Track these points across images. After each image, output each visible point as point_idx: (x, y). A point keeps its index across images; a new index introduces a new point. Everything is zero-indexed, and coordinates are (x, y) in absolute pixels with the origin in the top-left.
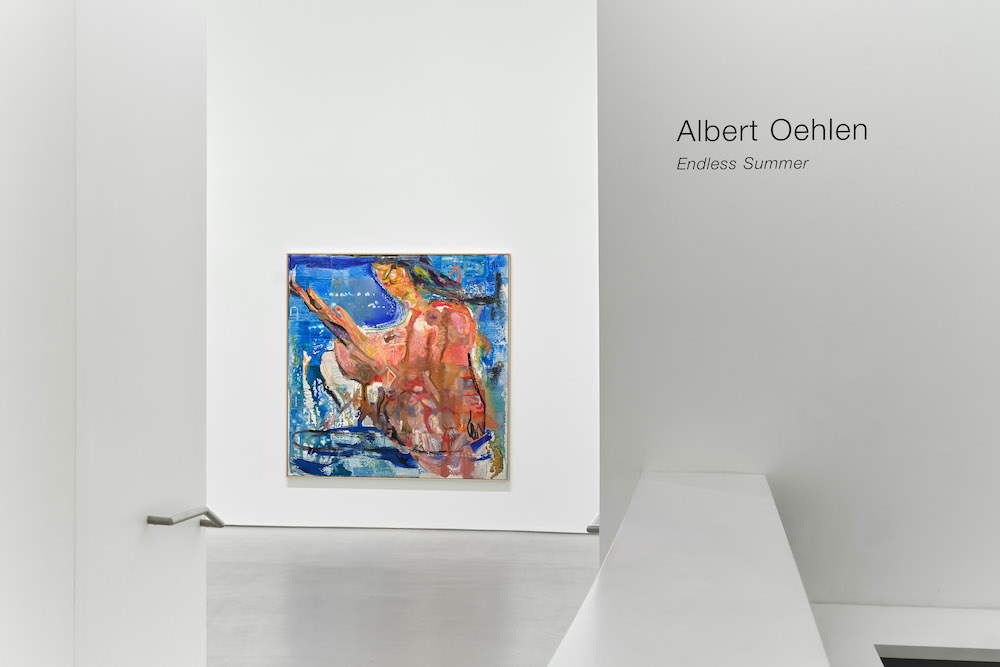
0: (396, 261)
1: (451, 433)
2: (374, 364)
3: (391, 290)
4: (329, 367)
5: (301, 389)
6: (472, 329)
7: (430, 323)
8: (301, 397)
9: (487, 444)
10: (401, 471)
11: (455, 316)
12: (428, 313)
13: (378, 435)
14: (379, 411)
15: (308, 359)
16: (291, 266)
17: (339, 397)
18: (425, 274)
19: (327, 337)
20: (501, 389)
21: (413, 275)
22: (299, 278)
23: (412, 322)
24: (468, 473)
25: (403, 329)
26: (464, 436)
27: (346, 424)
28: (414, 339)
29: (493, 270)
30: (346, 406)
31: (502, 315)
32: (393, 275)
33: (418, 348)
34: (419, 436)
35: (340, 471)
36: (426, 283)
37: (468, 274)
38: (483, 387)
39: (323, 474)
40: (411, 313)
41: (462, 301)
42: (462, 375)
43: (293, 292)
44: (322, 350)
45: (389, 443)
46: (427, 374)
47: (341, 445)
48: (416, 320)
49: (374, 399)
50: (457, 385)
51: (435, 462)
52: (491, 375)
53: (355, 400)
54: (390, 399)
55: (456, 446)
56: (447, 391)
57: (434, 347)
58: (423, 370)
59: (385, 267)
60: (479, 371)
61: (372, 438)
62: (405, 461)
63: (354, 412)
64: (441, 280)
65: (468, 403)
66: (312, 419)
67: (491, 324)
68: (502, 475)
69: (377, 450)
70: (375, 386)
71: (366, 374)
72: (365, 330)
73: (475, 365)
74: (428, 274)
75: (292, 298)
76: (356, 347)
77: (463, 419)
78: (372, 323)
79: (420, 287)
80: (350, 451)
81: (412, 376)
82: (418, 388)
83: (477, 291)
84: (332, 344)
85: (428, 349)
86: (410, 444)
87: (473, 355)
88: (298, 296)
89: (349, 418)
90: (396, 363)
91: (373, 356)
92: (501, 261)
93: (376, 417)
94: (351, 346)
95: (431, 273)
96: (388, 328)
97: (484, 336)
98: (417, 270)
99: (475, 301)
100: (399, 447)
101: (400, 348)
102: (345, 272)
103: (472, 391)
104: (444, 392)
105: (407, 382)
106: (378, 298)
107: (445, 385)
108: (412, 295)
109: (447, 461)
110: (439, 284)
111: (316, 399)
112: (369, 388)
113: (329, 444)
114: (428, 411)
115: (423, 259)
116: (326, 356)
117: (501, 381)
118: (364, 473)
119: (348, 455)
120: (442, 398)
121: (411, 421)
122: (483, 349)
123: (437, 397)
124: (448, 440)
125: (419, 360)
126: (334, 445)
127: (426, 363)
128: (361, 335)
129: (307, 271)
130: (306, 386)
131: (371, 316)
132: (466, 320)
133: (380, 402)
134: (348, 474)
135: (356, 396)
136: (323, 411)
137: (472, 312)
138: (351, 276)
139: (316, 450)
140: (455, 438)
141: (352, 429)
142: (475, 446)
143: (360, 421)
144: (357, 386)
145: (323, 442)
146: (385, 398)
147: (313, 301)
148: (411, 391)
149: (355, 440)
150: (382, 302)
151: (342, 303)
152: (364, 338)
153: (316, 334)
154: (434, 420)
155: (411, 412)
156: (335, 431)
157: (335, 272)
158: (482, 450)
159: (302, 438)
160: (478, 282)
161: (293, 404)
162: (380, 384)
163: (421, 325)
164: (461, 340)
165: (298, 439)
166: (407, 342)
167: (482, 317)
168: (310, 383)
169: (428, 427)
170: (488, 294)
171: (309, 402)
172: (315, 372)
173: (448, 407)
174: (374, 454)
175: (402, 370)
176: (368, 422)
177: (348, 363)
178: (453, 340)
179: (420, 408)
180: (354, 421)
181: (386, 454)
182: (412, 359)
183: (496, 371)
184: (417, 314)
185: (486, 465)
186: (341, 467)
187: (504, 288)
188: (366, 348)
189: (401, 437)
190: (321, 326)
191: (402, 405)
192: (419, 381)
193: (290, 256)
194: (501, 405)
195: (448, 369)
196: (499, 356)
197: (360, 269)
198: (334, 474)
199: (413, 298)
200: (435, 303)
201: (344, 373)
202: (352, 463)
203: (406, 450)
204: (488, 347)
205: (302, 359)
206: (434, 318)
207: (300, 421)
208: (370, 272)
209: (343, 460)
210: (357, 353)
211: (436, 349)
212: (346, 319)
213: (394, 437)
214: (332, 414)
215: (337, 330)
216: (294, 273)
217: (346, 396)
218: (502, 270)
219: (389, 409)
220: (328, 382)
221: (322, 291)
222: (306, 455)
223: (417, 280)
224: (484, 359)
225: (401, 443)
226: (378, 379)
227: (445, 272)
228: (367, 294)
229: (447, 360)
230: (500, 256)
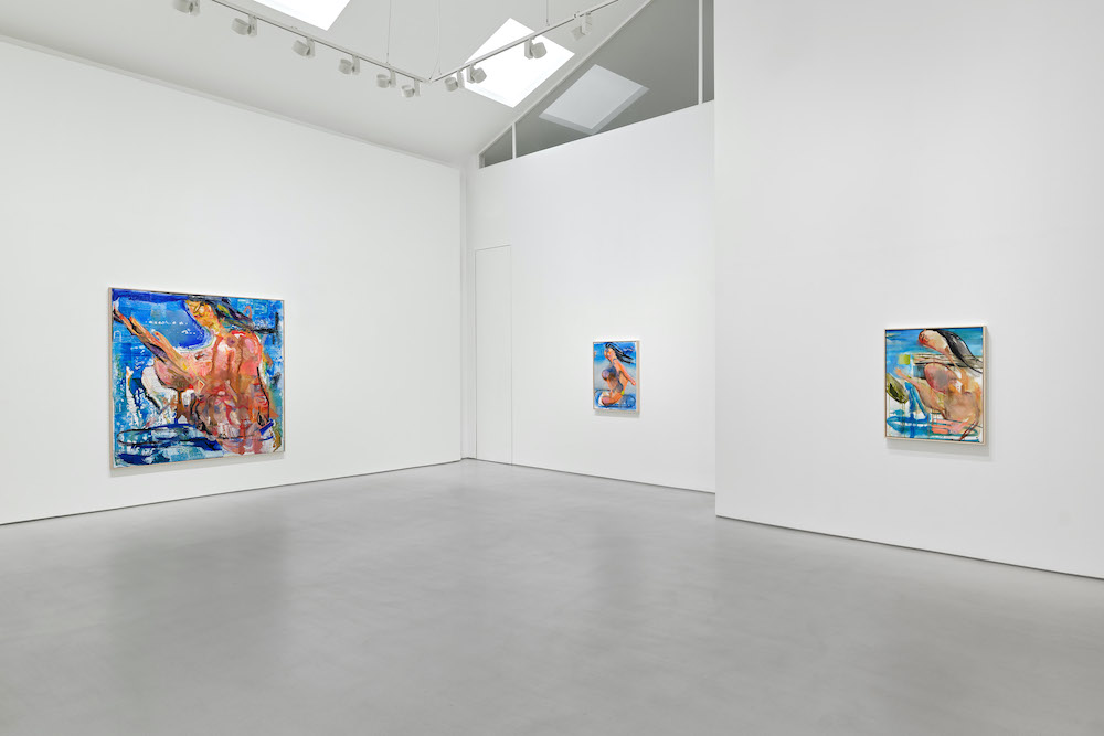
0: (205, 300)
1: (245, 423)
2: (186, 376)
3: (200, 321)
4: (149, 379)
5: (125, 397)
6: (260, 350)
7: (230, 346)
8: (125, 404)
9: (270, 429)
10: (209, 454)
11: (248, 341)
12: (229, 339)
13: (191, 428)
14: (192, 411)
15: (130, 373)
16: (114, 298)
17: (158, 402)
18: (226, 311)
19: (147, 356)
20: (279, 391)
21: (217, 311)
22: (122, 309)
23: (216, 345)
24: (257, 450)
25: (210, 350)
26: (255, 425)
27: (164, 422)
28: (218, 357)
29: (273, 311)
30: (165, 408)
31: (279, 341)
32: (202, 310)
33: (221, 363)
34: (222, 428)
35: (161, 459)
36: (227, 317)
37: (256, 313)
38: (267, 390)
39: (145, 463)
40: (215, 338)
41: (253, 331)
42: (253, 382)
43: (116, 319)
44: (143, 366)
45: (200, 434)
46: (228, 382)
47: (161, 439)
48: (219, 343)
49: (188, 402)
50: (250, 389)
51: (235, 444)
52: (273, 382)
53: (172, 403)
54: (200, 402)
55: (249, 432)
56: (243, 394)
57: (233, 362)
58: (225, 380)
59: (195, 304)
60: (265, 379)
61: (186, 431)
62: (213, 446)
63: (171, 413)
64: (238, 315)
65: (257, 401)
66: (134, 420)
67: (273, 347)
68: (281, 448)
69: (191, 440)
70: (188, 392)
71: (181, 384)
72: (180, 350)
73: (262, 375)
74: (228, 311)
75: (115, 324)
76: (173, 363)
77: (254, 412)
78: (185, 345)
79: (223, 320)
80: (168, 443)
81: (217, 384)
82: (221, 393)
83: (263, 324)
84: (152, 361)
85: (229, 365)
86: (216, 433)
87: (260, 368)
88: (121, 322)
89: (168, 417)
90: (204, 374)
91: (187, 370)
92: (278, 304)
93: (189, 415)
94: (168, 363)
95: (230, 310)
96: (198, 349)
97: (268, 355)
98: (220, 307)
99: (262, 331)
100: (207, 436)
101: (208, 364)
102: (163, 306)
103: (260, 393)
104: (241, 395)
105: (213, 388)
106: (191, 327)
107: (241, 390)
108: (216, 325)
109: (244, 443)
110: (237, 318)
111: (138, 405)
112: (183, 394)
113: (150, 439)
114: (229, 409)
115: (225, 300)
116: (146, 371)
117: (279, 386)
118: (180, 458)
119: (166, 446)
120: (239, 399)
121: (216, 417)
122: (267, 364)
123: (235, 398)
124: (243, 428)
125: (222, 372)
126: (154, 440)
127: (228, 374)
128: (177, 354)
129: (129, 303)
130: (129, 394)
131: (184, 339)
132: (255, 344)
133: (192, 404)
134: (167, 460)
135: (172, 400)
136: (145, 414)
137: (260, 339)
138: (168, 309)
139: (140, 445)
140: (249, 426)
141: (169, 426)
142: (263, 431)
143: (176, 420)
144: (174, 393)
145: (145, 438)
146: (195, 401)
147: (134, 327)
148: (216, 395)
149: (173, 434)
150: (193, 330)
151: (159, 329)
152: (179, 357)
153: (137, 353)
154: (234, 415)
155: (217, 410)
156: (155, 428)
157: (154, 305)
158: (267, 433)
159: (126, 436)
160: (263, 318)
161: (117, 410)
162: (192, 391)
163: (223, 348)
164: (252, 358)
165: (122, 437)
166: (213, 359)
167: (267, 342)
168: (133, 392)
169: (229, 420)
170: (270, 326)
171: (132, 407)
172: (137, 384)
173: (243, 405)
174: (188, 443)
175: (209, 380)
176: (183, 420)
177: (166, 376)
178: (247, 359)
179: (223, 407)
180: (171, 420)
181: (198, 442)
182: (217, 372)
183: (276, 379)
184: (220, 339)
185: (271, 442)
186: (161, 455)
187: (281, 323)
188: (181, 364)
189: (210, 429)
190: (142, 347)
191: (210, 405)
192: (222, 387)
193: (113, 290)
194: (279, 402)
195: (243, 378)
196: (278, 369)
197: (175, 304)
198: (155, 462)
199: (218, 328)
200: (233, 331)
201: (163, 383)
202: (170, 452)
203: (213, 438)
204: (270, 362)
205: (126, 372)
206: (233, 342)
207: (123, 423)
208: (184, 307)
209: (163, 450)
210: (173, 368)
211: (234, 365)
212: (164, 341)
213: (204, 429)
214: (152, 415)
215: (156, 350)
216: (117, 303)
217: (165, 401)
218: (279, 311)
219: (200, 409)
220: (149, 391)
221: (143, 319)
222: (130, 450)
223: (220, 314)
224: (268, 371)
225: (209, 433)
226: (191, 387)
227: (240, 310)
228: (181, 323)
229: (242, 372)
230: (278, 302)
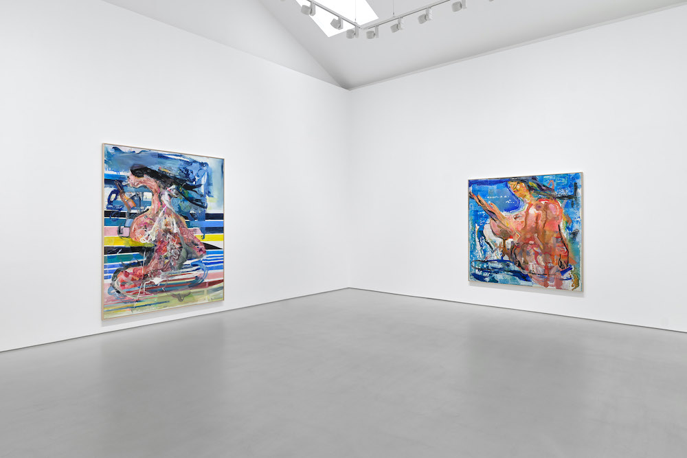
0: (520, 180)
1: (549, 265)
2: (509, 230)
3: (517, 194)
4: (487, 231)
5: (475, 241)
6: (561, 212)
7: (537, 210)
8: (475, 245)
9: (570, 272)
10: (523, 282)
11: (551, 206)
12: (537, 205)
13: (511, 264)
14: (512, 252)
15: (478, 227)
16: (470, 186)
17: (492, 245)
18: (535, 185)
19: (486, 217)
20: (578, 243)
21: (529, 186)
22: (474, 191)
23: (528, 210)
24: (559, 286)
25: (523, 213)
26: (556, 267)
27: (495, 258)
28: (529, 218)
29: (572, 182)
30: (496, 250)
31: (578, 204)
32: (518, 187)
33: (531, 222)
34: (532, 266)
35: (493, 280)
36: (535, 190)
37: (558, 184)
38: (567, 242)
39: (485, 281)
40: (527, 205)
41: (555, 198)
42: (555, 236)
43: (471, 197)
44: (484, 223)
45: (517, 269)
46: (536, 235)
47: (494, 268)
48: (530, 209)
49: (509, 247)
50: (552, 241)
51: (541, 279)
52: (572, 236)
53: (500, 247)
54: (517, 247)
55: (552, 272)
56: (547, 244)
57: (539, 221)
58: (535, 232)
59: (514, 183)
60: (565, 234)
61: (508, 266)
62: (525, 278)
63: (500, 253)
64: (543, 188)
65: (559, 250)
66: (480, 255)
67: (571, 210)
68: (578, 289)
69: (511, 271)
70: (510, 241)
71: (505, 235)
72: (504, 214)
73: (563, 231)
74: (537, 185)
75: (470, 200)
76: (500, 222)
77: (556, 258)
78: (508, 210)
79: (532, 192)
80: (498, 271)
81: (528, 236)
82: (531, 242)
83: (563, 192)
84: (489, 221)
85: (537, 223)
86: (528, 270)
87: (561, 225)
88: (473, 199)
89: (497, 255)
90: (520, 229)
91: (509, 226)
92: (577, 176)
93: (510, 255)
94: (498, 222)
95: (538, 184)
96: (516, 213)
97: (567, 216)
98: (531, 183)
99: (562, 198)
100: (522, 271)
101: (522, 222)
102: (495, 187)
103: (560, 244)
104: (546, 244)
105: (525, 239)
106: (511, 198)
107: (546, 241)
108: (528, 196)
109: (547, 279)
110: (543, 190)
111: (481, 246)
112: (506, 241)
113: (488, 267)
114: (537, 254)
115: (534, 178)
116: (486, 226)
117: (577, 240)
118: (504, 282)
119: (497, 273)
120: (544, 247)
121: (528, 258)
122: (567, 222)
123: (542, 247)
124: (547, 269)
125: (532, 228)
126: (490, 268)
127: (536, 230)
128: (502, 216)
129: (477, 187)
130: (477, 240)
131: (508, 207)
132: (557, 208)
133: (512, 248)
134: (497, 282)
135: (500, 245)
136: (485, 251)
137: (560, 203)
138: (497, 188)
139: (482, 269)
140: (551, 268)
141: (498, 261)
142: (563, 272)
143: (502, 257)
144: (501, 240)
145: (485, 266)
146: (514, 246)
147: (480, 201)
148: (528, 244)
149: (500, 266)
150: (513, 200)
151: (493, 201)
152: (504, 218)
153: (481, 216)
154: (540, 258)
155: (528, 253)
156: (490, 261)
157: (490, 187)
158: (567, 275)
159: (475, 263)
160: (564, 188)
161: (471, 248)
162: (512, 240)
163: (533, 211)
164: (555, 218)
165: (473, 264)
166: (526, 219)
167: (566, 206)
168: (479, 239)
169: (537, 262)
170: (570, 194)
171: (478, 247)
172: (481, 234)
173: (547, 252)
174: (509, 273)
175: (523, 233)
176: (506, 258)
177: (497, 229)
178: (550, 218)
179: (532, 252)
180: (499, 257)
181: (515, 273)
182: (528, 228)
183: (575, 234)
184: (531, 205)
185: (569, 283)
186: (493, 278)
187: (579, 191)
188: (505, 222)
189: (523, 266)
190: (484, 212)
191: (523, 250)
192: (532, 238)
193: (469, 181)
194: (577, 252)
195: (547, 233)
196: (576, 226)
197: (502, 185)
198: (490, 281)
199: (529, 198)
200: (540, 199)
201: (495, 234)
202: (499, 277)
203: (526, 272)
204: (570, 222)
205: (475, 227)
206: (540, 207)
207: (474, 256)
208: (507, 186)
209: (494, 275)
210: (501, 225)
211: (541, 223)
212: (495, 208)
213: (519, 265)
214: (489, 253)
215: (491, 214)
216: (471, 188)
217: (496, 245)
218: (577, 181)
219: (517, 251)
220: (487, 238)
221: (484, 196)
222: (477, 272)
223: (530, 189)
224: (568, 228)
225: (523, 269)
226: (511, 237)
227: (545, 184)
228: (505, 197)
229: (547, 228)
230: (576, 174)
